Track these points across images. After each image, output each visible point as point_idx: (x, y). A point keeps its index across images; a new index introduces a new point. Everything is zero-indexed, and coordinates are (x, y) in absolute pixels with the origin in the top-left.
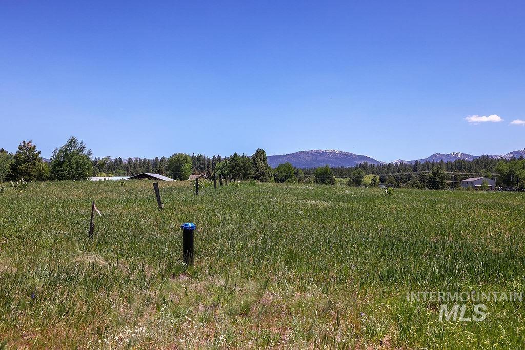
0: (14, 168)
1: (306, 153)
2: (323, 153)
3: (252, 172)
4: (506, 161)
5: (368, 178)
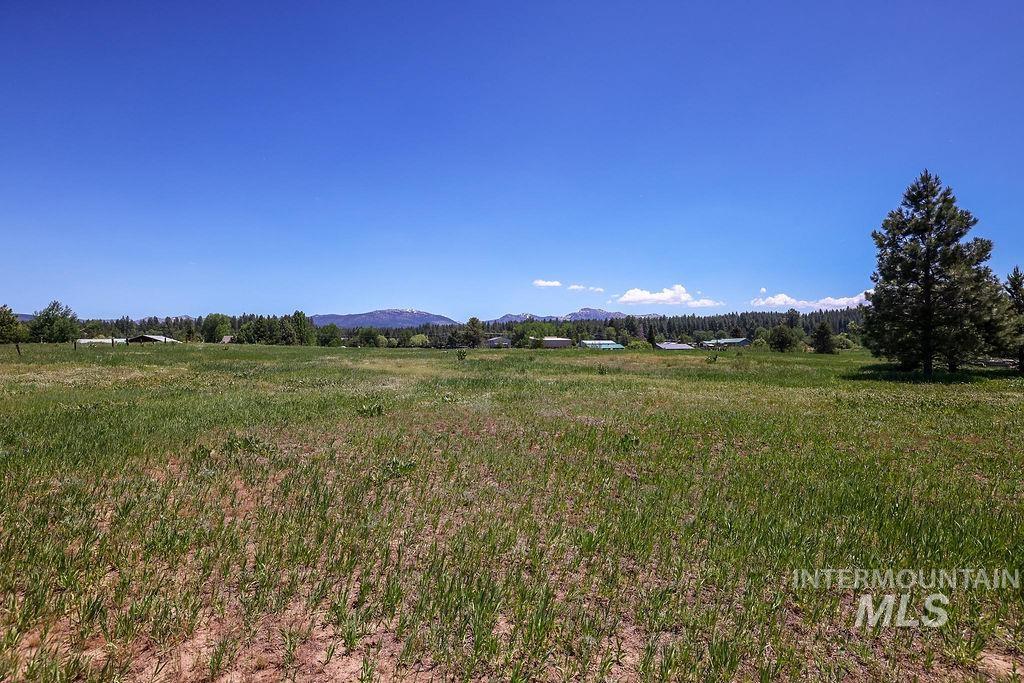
1: (383, 312)
2: (402, 313)
3: (279, 334)
5: (417, 339)
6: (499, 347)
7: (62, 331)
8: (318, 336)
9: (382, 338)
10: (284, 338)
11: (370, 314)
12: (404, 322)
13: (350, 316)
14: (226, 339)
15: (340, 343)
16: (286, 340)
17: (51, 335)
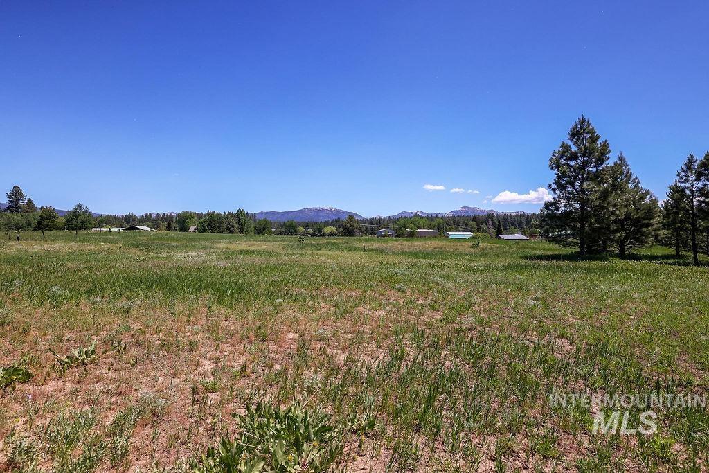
0: (40, 223)
1: (309, 210)
2: (323, 210)
3: (225, 225)
4: (421, 217)
5: (327, 230)
6: (384, 236)
7: (83, 223)
8: (255, 228)
9: (302, 229)
10: (228, 228)
11: (301, 211)
12: (325, 217)
13: (285, 213)
14: (192, 229)
15: (270, 233)
16: (230, 230)
17: (76, 226)
